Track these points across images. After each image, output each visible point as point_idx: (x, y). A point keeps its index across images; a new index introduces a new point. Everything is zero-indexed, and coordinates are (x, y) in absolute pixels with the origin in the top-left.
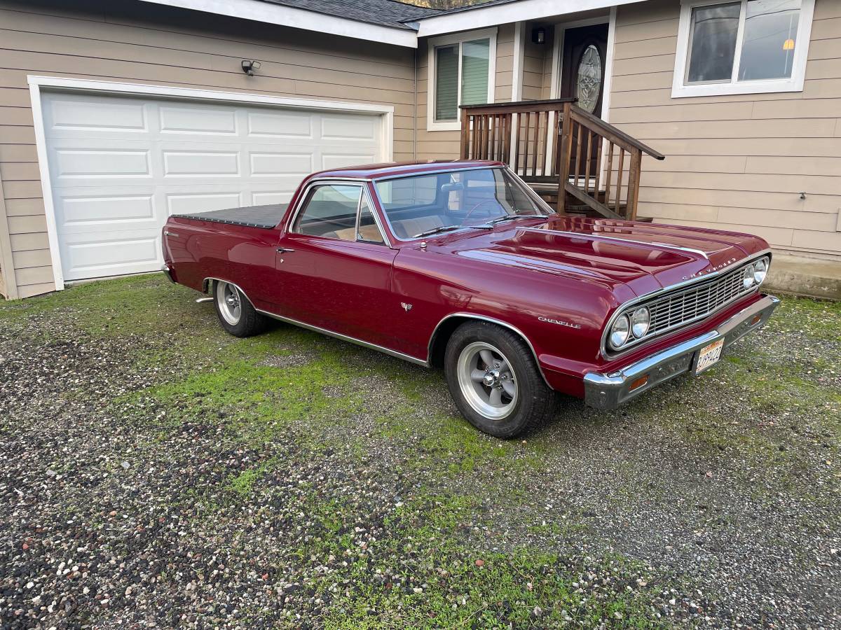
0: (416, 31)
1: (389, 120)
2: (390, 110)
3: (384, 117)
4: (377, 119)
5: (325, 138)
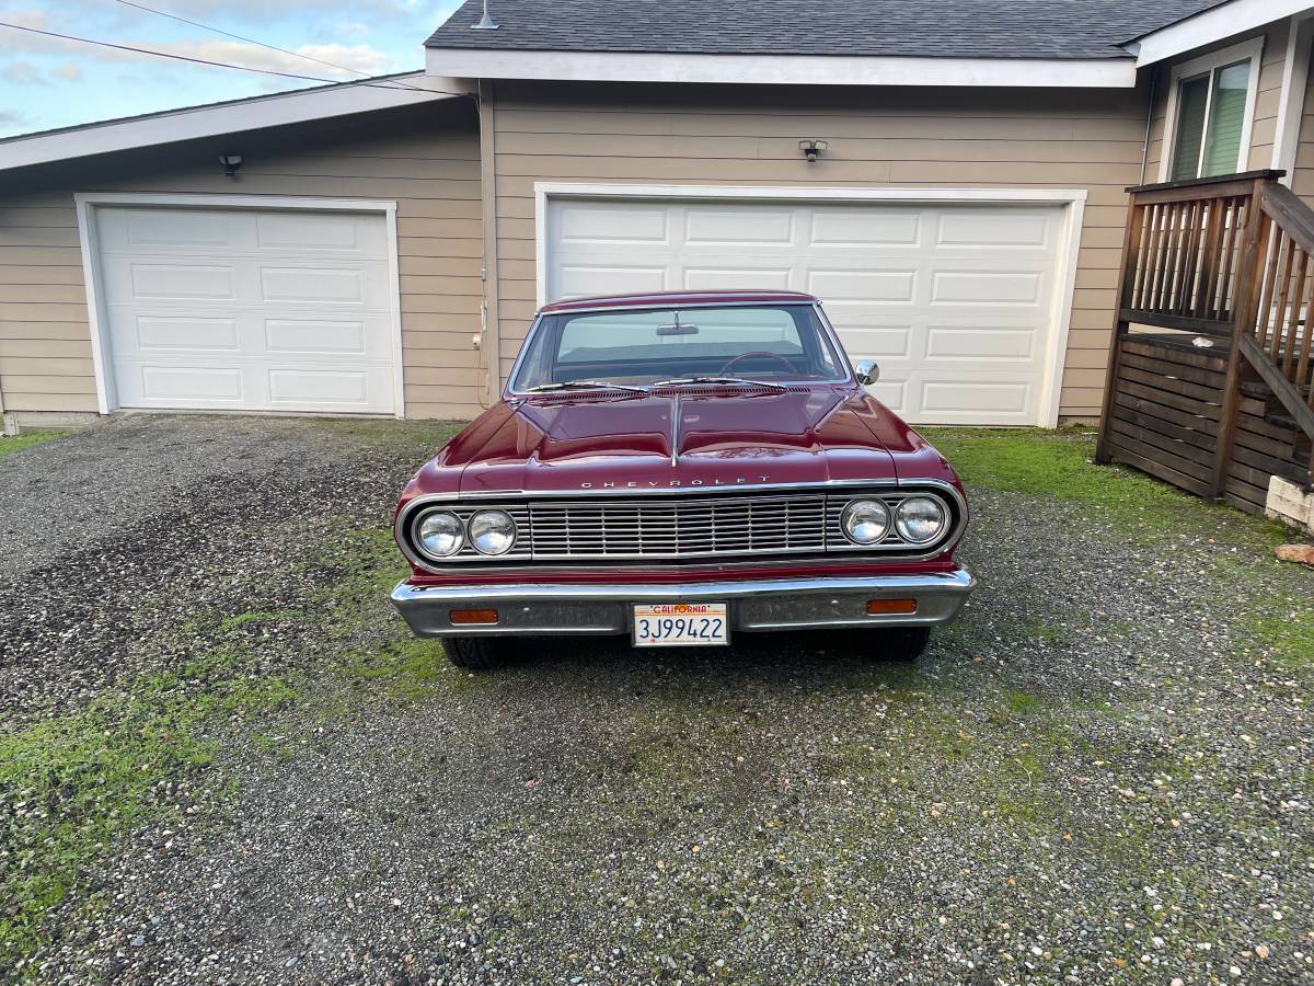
0: (1134, 59)
1: (1075, 214)
2: (1078, 196)
3: (1067, 209)
4: (1055, 213)
5: (944, 246)
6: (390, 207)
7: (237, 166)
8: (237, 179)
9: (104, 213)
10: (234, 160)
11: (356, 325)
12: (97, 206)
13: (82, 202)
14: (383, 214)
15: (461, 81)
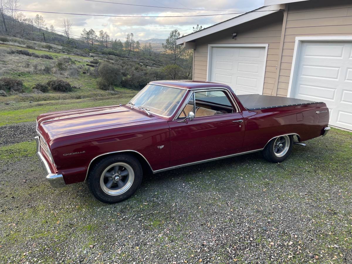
6: (266, 45)
7: (235, 36)
8: (236, 39)
9: (214, 49)
10: (234, 34)
11: (256, 80)
12: (213, 47)
13: (210, 46)
14: (264, 48)
15: (282, 5)
